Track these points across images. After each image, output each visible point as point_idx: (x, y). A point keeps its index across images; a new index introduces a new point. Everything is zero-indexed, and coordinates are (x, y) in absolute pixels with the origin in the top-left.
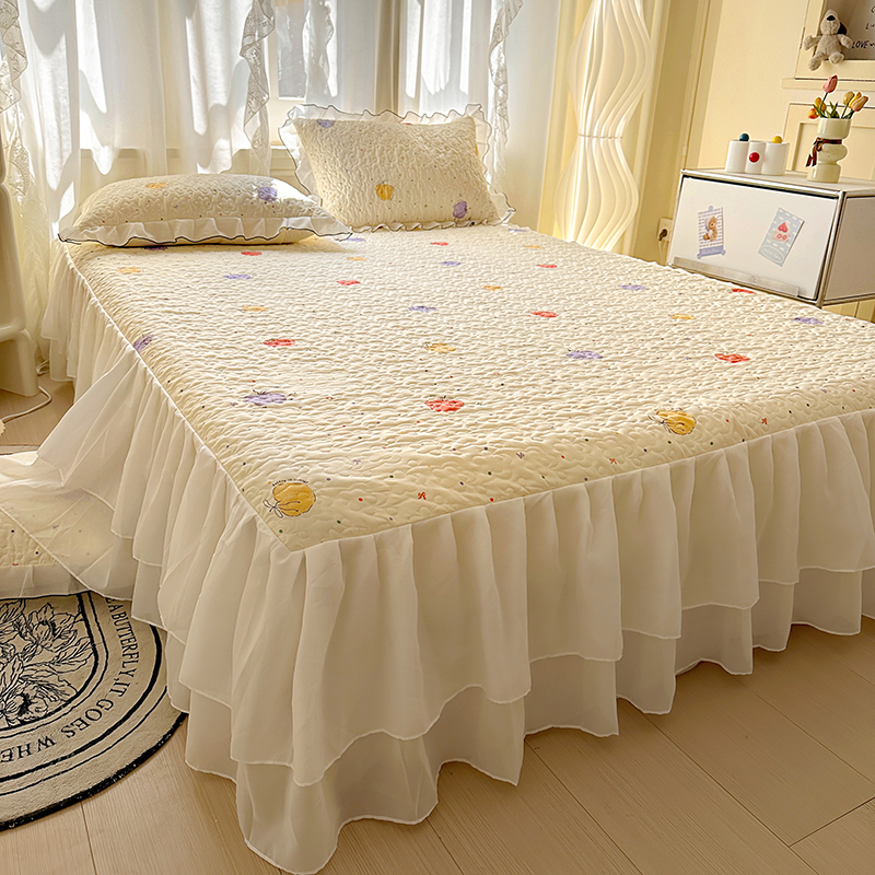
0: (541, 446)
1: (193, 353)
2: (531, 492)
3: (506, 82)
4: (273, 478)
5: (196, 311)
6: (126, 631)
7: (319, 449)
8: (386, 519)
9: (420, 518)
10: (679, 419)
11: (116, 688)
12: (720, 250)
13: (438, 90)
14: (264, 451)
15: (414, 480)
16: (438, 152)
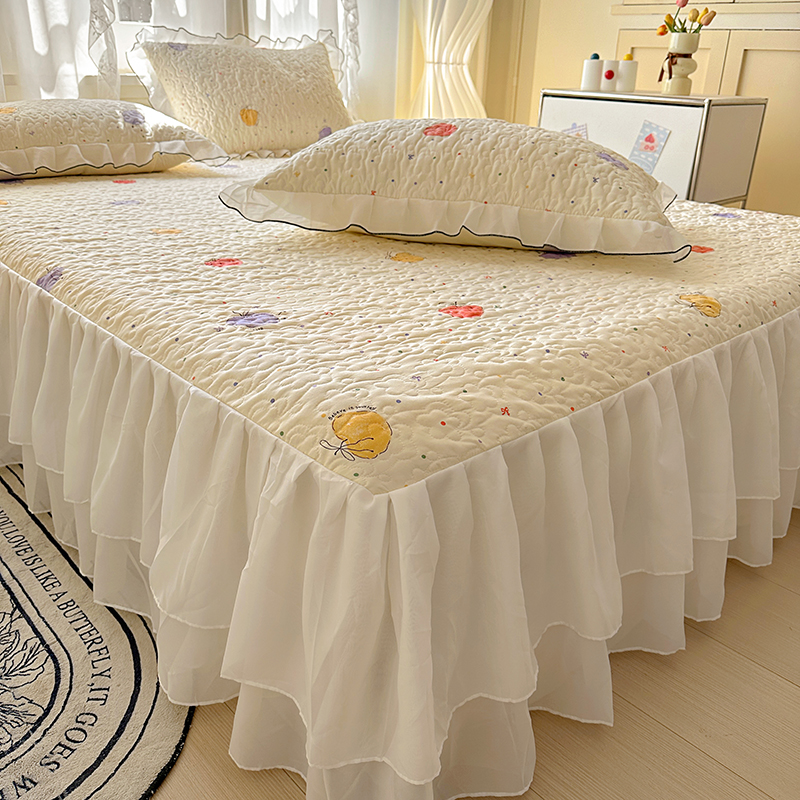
0: (598, 342)
1: (128, 280)
2: (605, 395)
3: (356, 7)
4: (327, 408)
5: (99, 237)
6: (82, 623)
7: (362, 367)
8: (475, 442)
9: (508, 438)
10: (705, 302)
11: (94, 695)
13: (288, 13)
14: (298, 377)
15: (490, 394)
16: (298, 76)
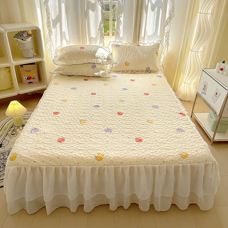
2: (57, 166)
8: (27, 164)
9: (33, 166)
12: (205, 94)
15: (35, 159)
16: (144, 54)
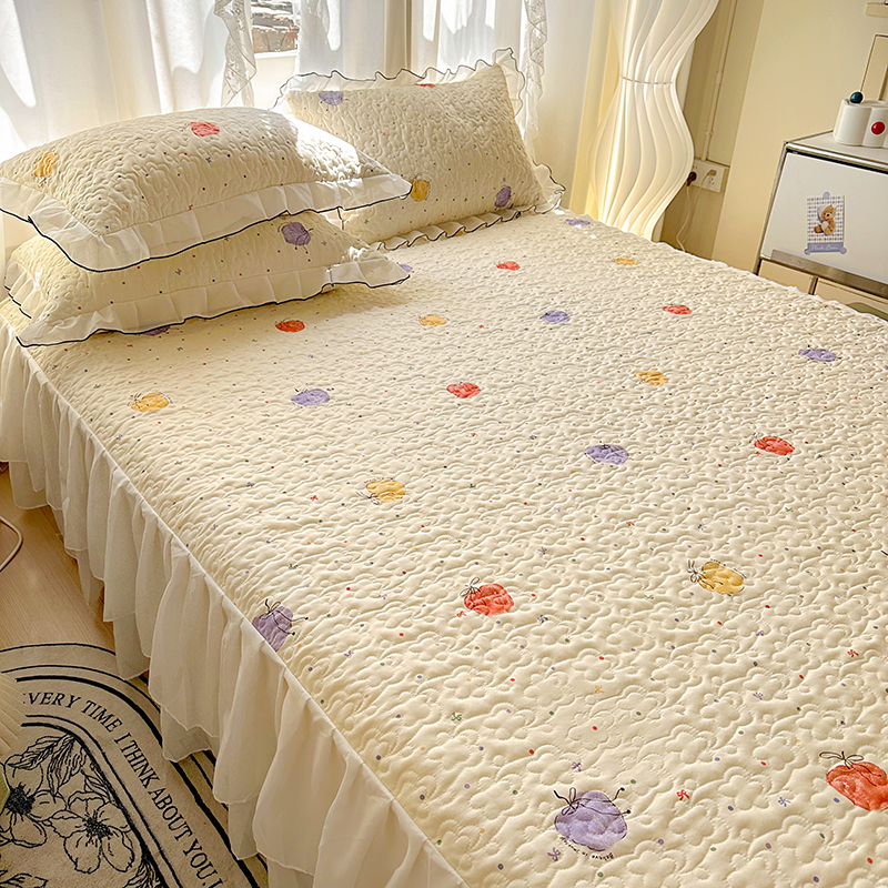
3: (544, 19)
12: (839, 248)
16: (475, 125)
